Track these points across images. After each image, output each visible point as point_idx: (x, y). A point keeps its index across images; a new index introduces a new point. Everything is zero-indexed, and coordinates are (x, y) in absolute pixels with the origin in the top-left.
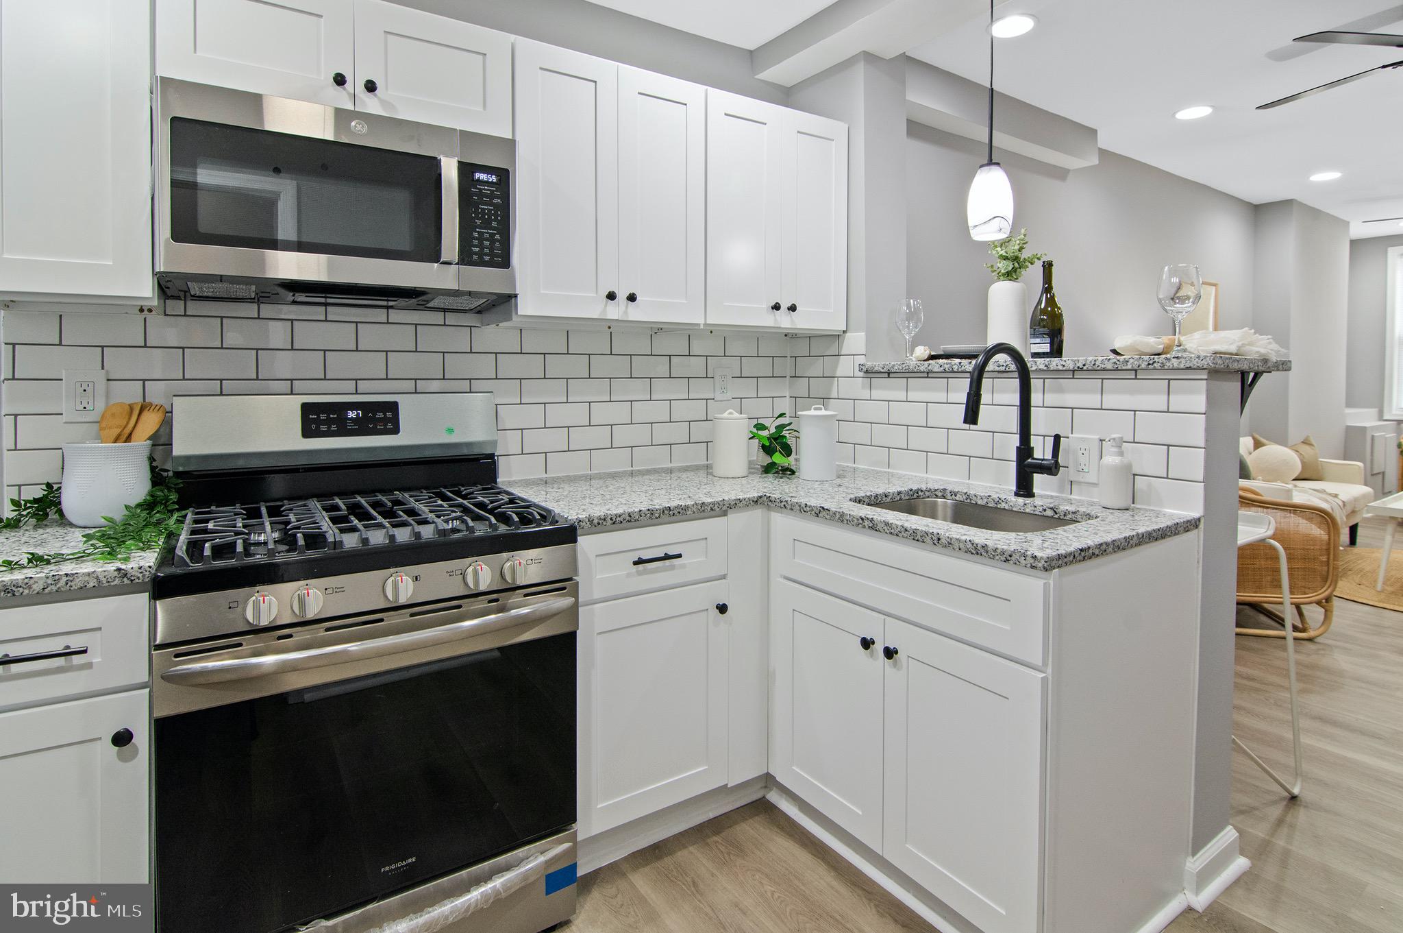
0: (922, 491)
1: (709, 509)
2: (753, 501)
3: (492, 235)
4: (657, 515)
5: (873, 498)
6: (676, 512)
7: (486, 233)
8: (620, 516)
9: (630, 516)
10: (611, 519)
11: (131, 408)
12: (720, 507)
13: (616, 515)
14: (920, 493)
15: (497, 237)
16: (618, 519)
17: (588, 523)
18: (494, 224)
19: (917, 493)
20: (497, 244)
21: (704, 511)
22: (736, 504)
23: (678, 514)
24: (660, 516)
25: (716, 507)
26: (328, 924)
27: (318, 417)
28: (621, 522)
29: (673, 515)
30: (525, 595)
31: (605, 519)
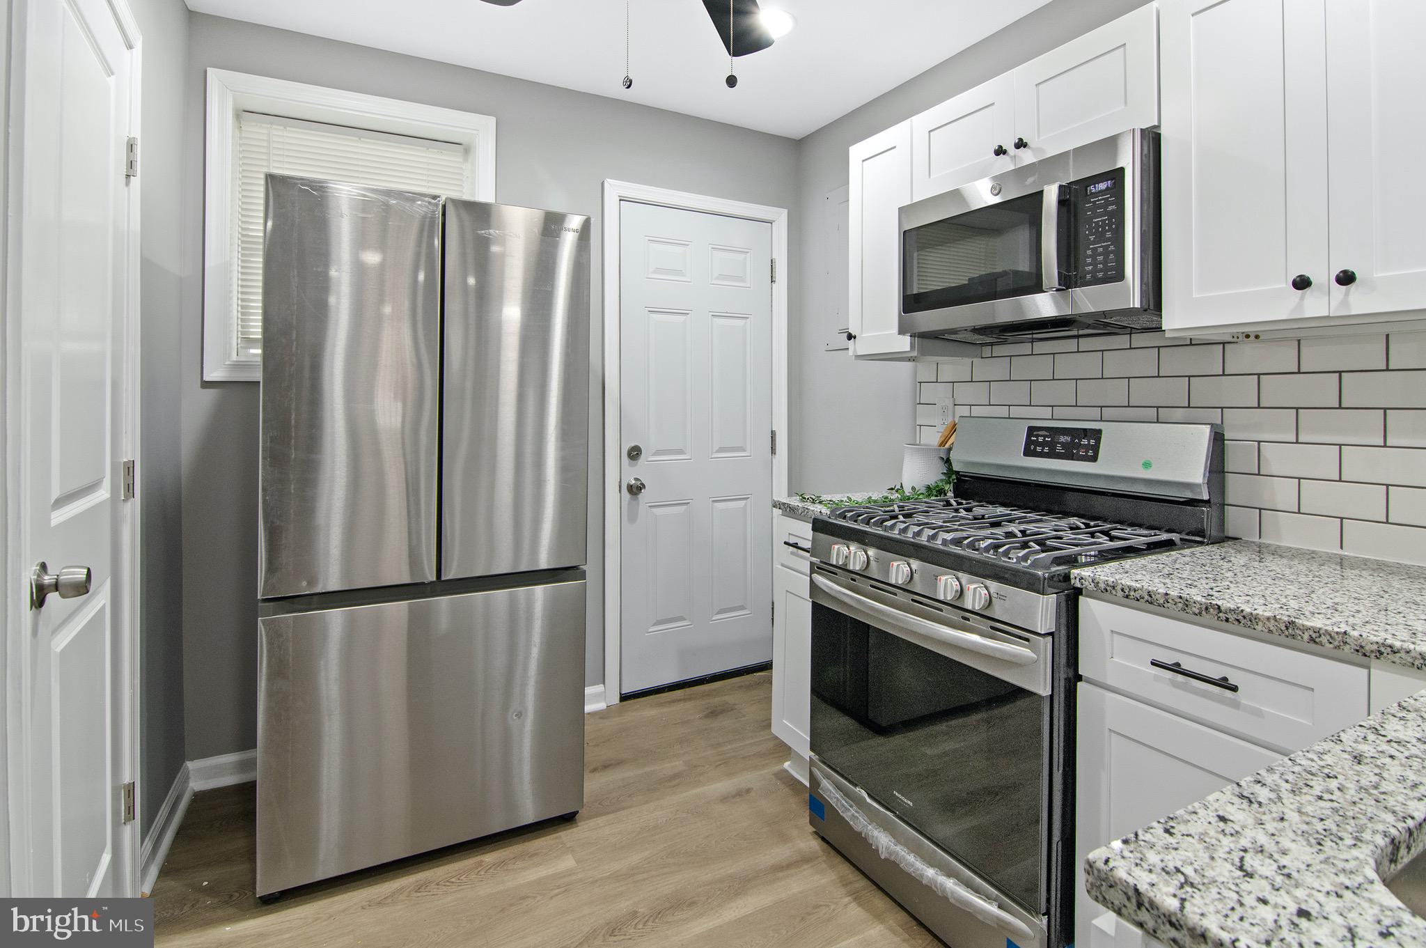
1: (1306, 637)
3: (1106, 248)
4: (1197, 611)
6: (1232, 617)
7: (1100, 247)
8: (1135, 590)
9: (1150, 596)
10: (1122, 590)
11: (955, 424)
12: (1336, 643)
13: (1130, 588)
15: (1112, 248)
16: (1132, 593)
17: (1092, 584)
18: (1109, 235)
20: (1112, 256)
21: (1293, 636)
23: (1237, 623)
24: (1200, 613)
25: (1324, 639)
26: (869, 800)
27: (1037, 439)
28: (1138, 600)
29: (1227, 620)
30: (992, 628)
31: (1114, 587)
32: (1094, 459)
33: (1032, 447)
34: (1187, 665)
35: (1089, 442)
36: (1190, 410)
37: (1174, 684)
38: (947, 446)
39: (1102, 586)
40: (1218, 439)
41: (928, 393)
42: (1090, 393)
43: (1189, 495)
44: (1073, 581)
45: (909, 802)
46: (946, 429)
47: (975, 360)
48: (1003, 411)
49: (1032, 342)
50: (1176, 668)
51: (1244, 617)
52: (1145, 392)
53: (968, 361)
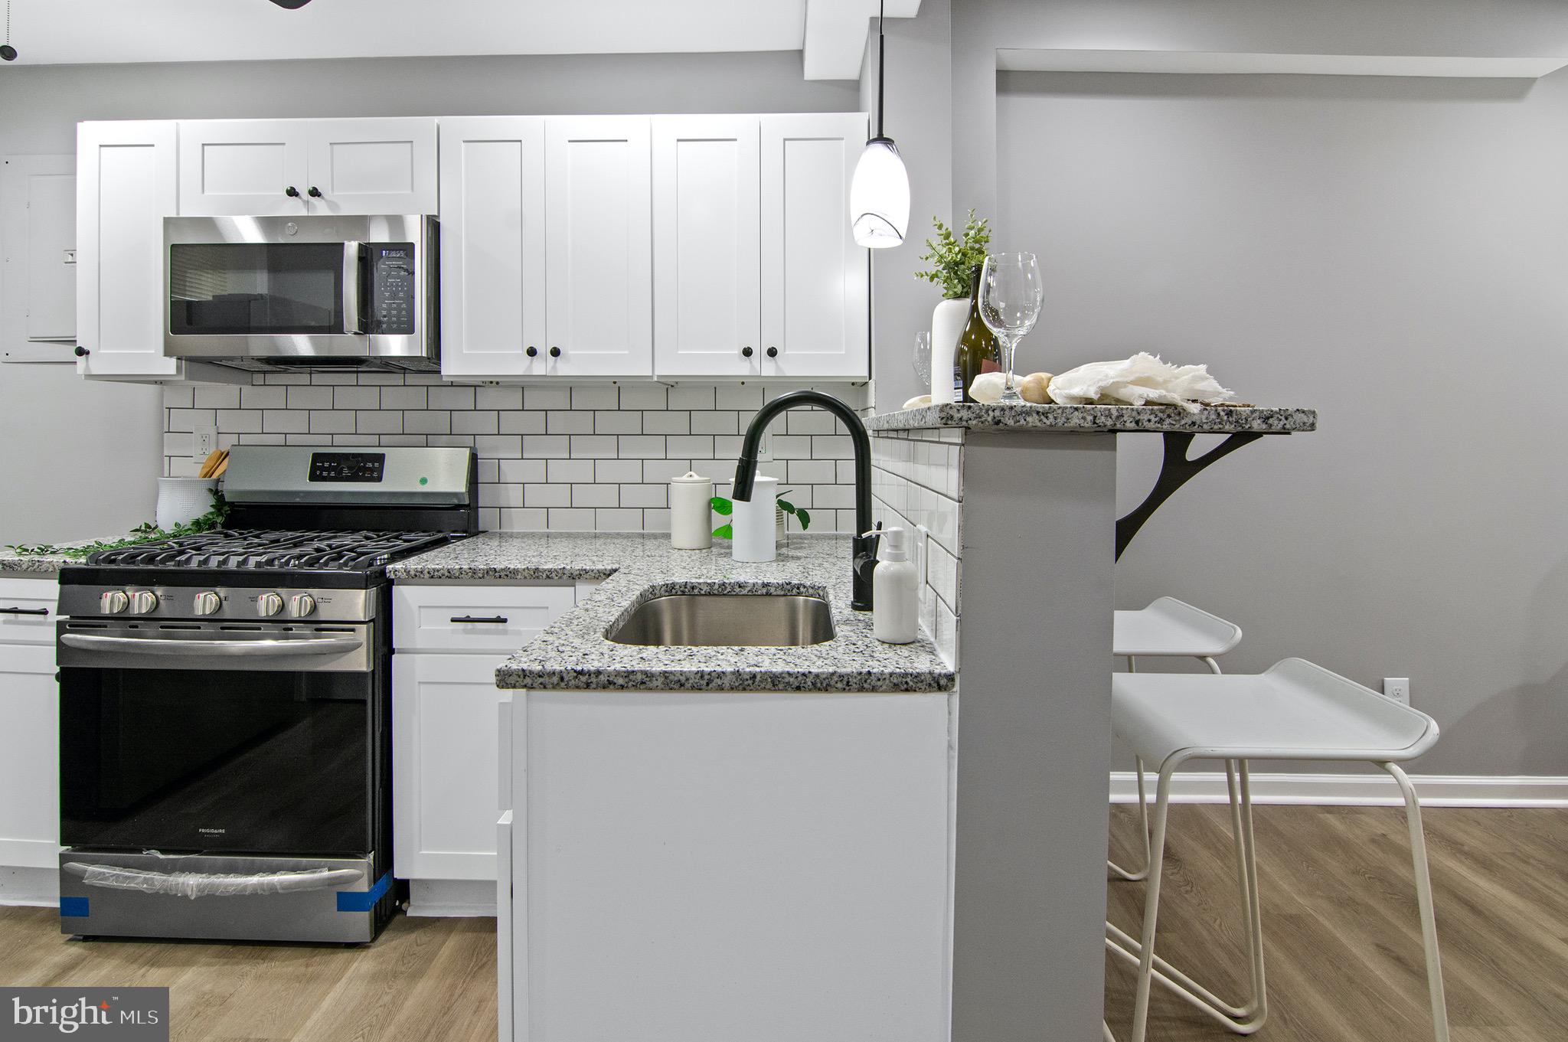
0: (805, 587)
1: (544, 576)
2: (604, 574)
3: (399, 305)
4: (481, 575)
5: (716, 587)
6: (502, 574)
7: (393, 303)
8: (438, 571)
9: (449, 572)
10: (429, 573)
11: (222, 453)
12: (560, 575)
13: (434, 570)
14: (802, 589)
15: (404, 306)
16: (436, 573)
17: (405, 574)
18: (401, 295)
19: (798, 588)
20: (404, 312)
21: (538, 577)
22: (581, 575)
23: (505, 577)
24: (483, 577)
25: (554, 575)
26: (162, 856)
27: (323, 464)
28: (440, 577)
29: (500, 577)
30: (317, 630)
31: (422, 572)
32: (379, 479)
33: (318, 473)
34: (474, 615)
35: (373, 465)
36: (450, 437)
37: (466, 631)
38: (215, 476)
39: (412, 573)
40: (474, 459)
41: (179, 421)
42: (367, 422)
43: (456, 501)
44: (388, 575)
45: (220, 831)
46: (210, 459)
47: (243, 387)
48: (280, 440)
49: (311, 374)
50: (468, 620)
51: (510, 572)
52: (415, 422)
53: (235, 388)
